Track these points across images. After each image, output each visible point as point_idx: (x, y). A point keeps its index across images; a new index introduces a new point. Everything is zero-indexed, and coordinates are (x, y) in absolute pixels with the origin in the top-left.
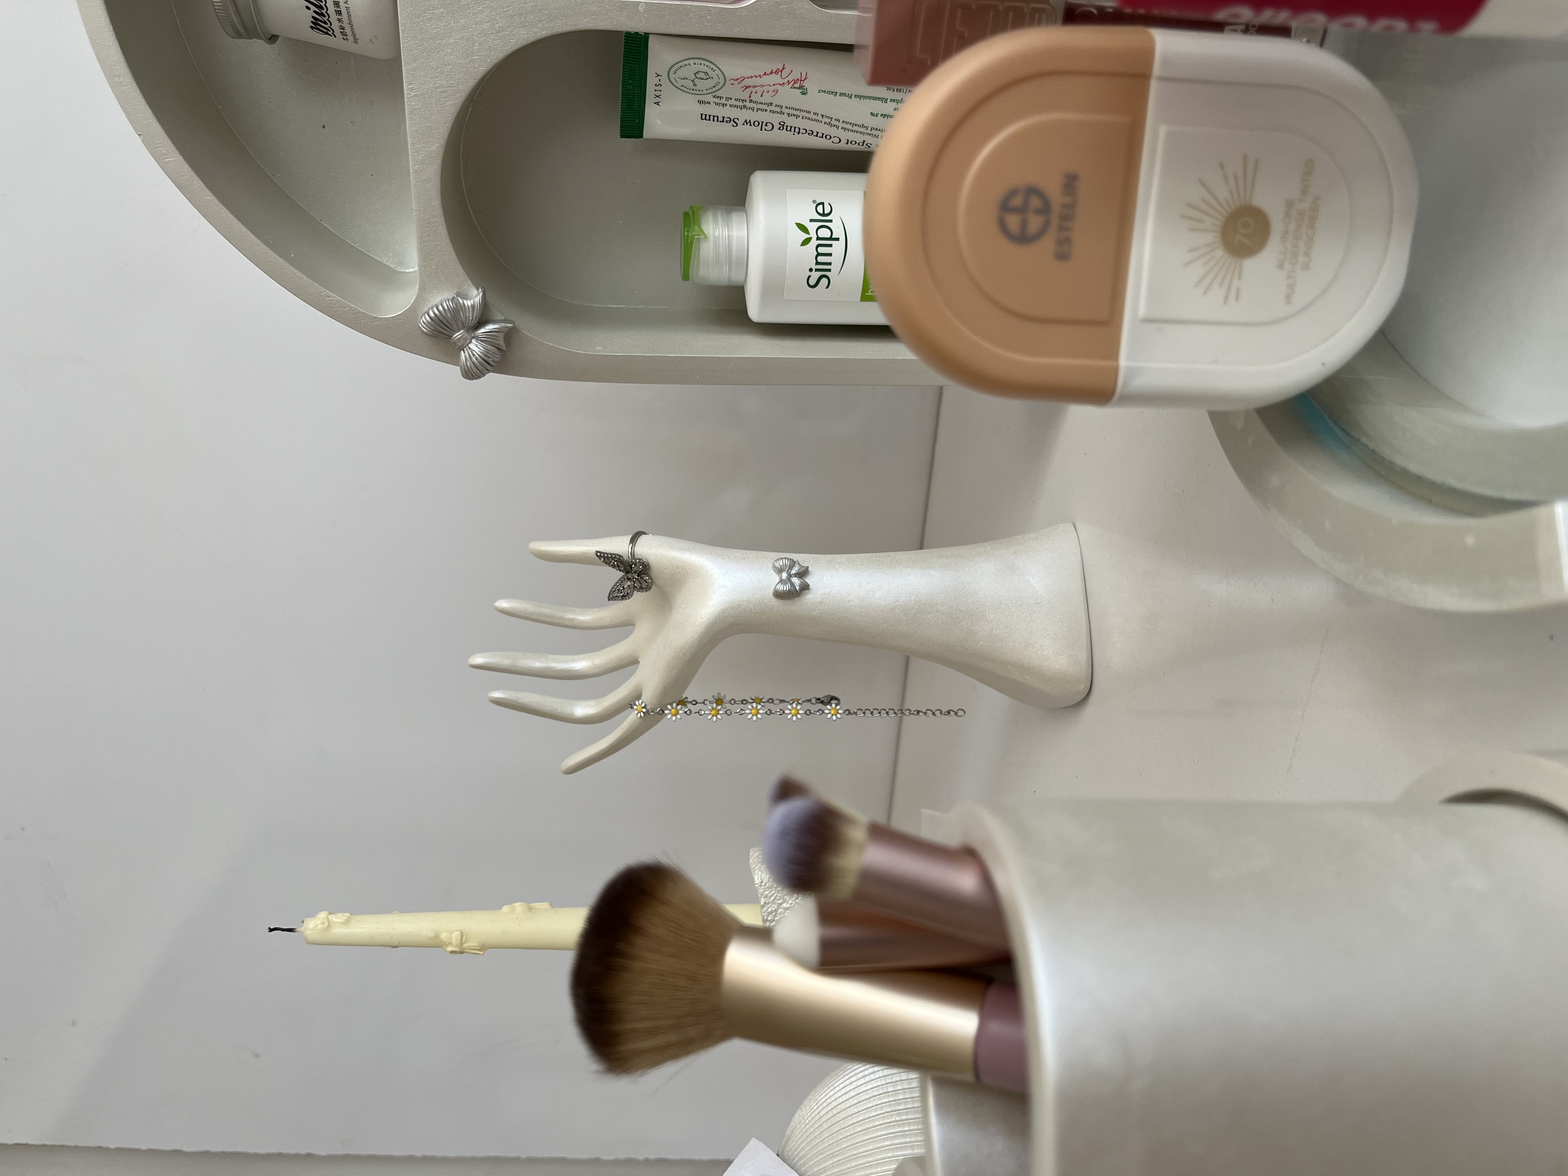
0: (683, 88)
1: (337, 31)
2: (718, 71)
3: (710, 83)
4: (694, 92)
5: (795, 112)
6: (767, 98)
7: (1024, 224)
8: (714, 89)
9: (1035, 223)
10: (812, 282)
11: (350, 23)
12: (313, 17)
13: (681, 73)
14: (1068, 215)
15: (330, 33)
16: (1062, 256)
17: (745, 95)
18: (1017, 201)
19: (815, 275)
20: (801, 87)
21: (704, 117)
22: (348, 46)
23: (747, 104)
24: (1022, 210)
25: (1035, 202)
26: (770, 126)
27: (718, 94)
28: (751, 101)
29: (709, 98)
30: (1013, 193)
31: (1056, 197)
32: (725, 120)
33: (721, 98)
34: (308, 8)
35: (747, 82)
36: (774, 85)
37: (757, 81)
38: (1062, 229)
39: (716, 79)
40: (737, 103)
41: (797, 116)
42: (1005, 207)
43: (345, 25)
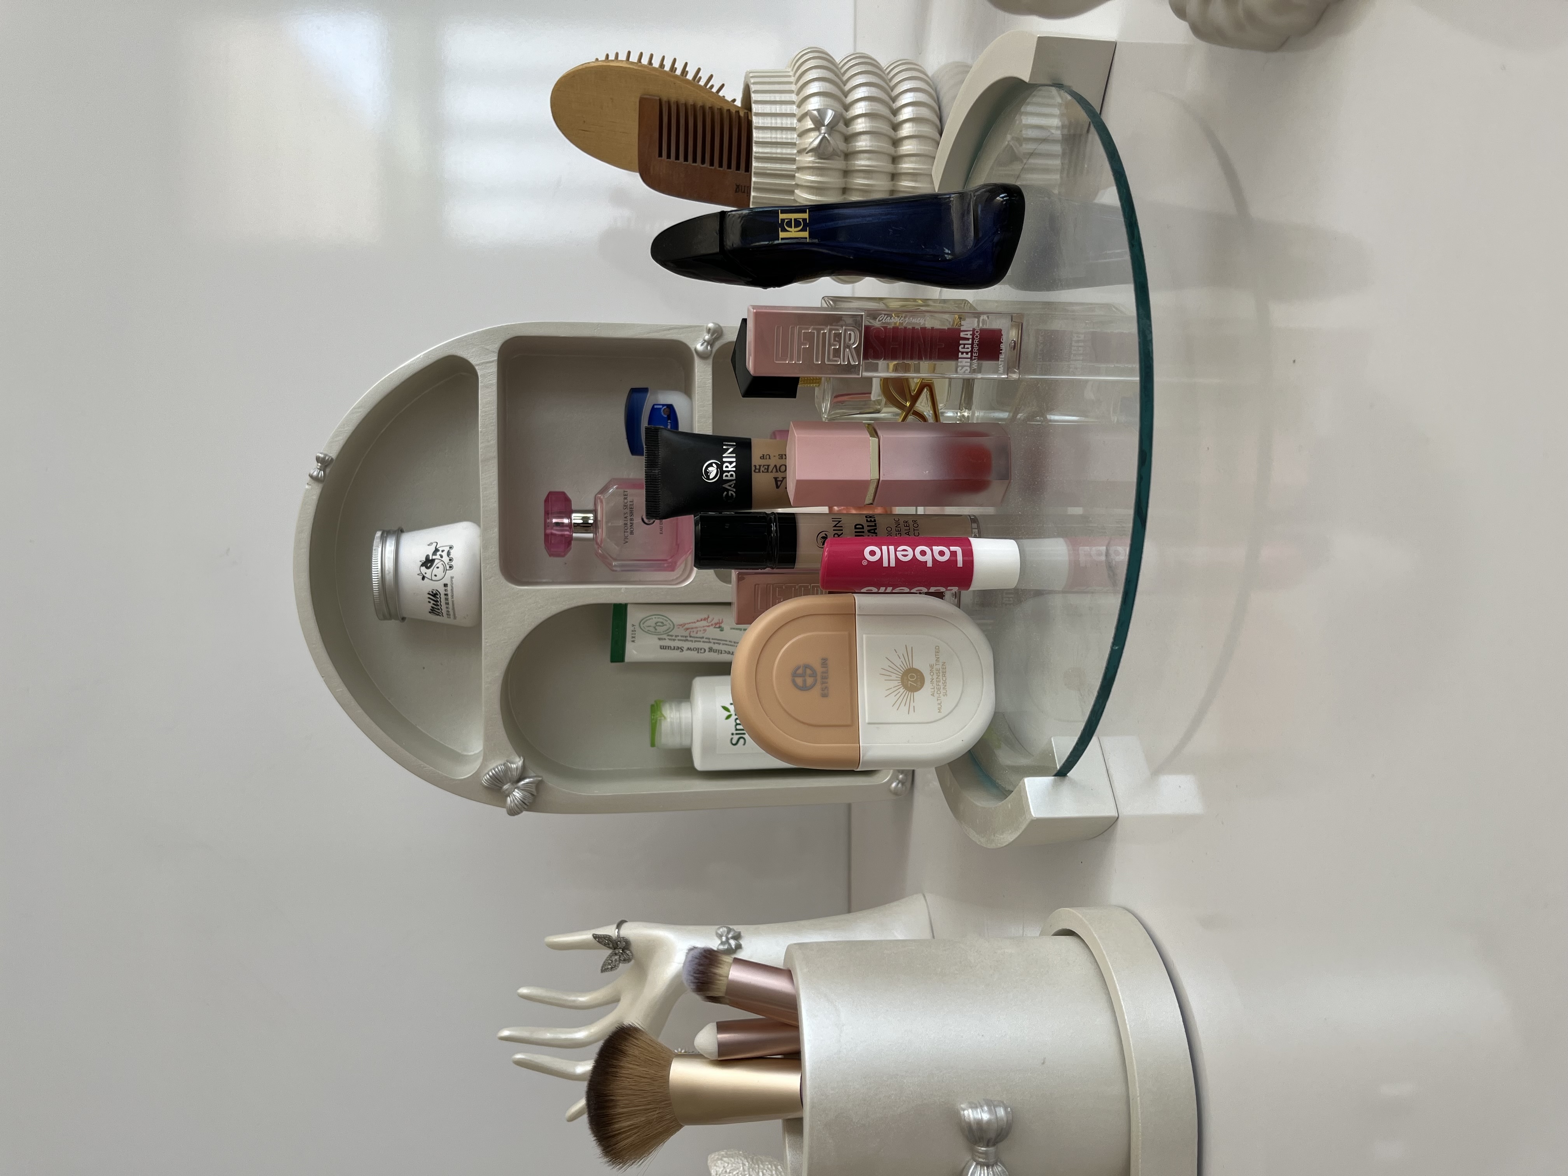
0: (649, 632)
1: (445, 614)
2: (669, 621)
3: (665, 628)
4: (656, 633)
5: (718, 641)
6: (700, 634)
7: (805, 681)
8: (668, 631)
9: (810, 681)
10: (734, 742)
11: (453, 609)
12: (432, 607)
13: (648, 623)
14: (825, 678)
15: (441, 615)
16: (825, 695)
17: (687, 633)
18: (800, 671)
19: (736, 737)
20: (720, 627)
21: (662, 647)
22: (450, 621)
23: (689, 639)
24: (803, 675)
25: (808, 671)
26: (703, 651)
27: (670, 634)
28: (690, 637)
29: (664, 636)
30: (798, 668)
31: (819, 669)
32: (676, 648)
33: (672, 636)
34: (429, 602)
35: (687, 626)
36: (704, 627)
37: (694, 625)
38: (823, 683)
39: (668, 626)
40: (682, 638)
41: (719, 644)
42: (795, 674)
43: (450, 610)
